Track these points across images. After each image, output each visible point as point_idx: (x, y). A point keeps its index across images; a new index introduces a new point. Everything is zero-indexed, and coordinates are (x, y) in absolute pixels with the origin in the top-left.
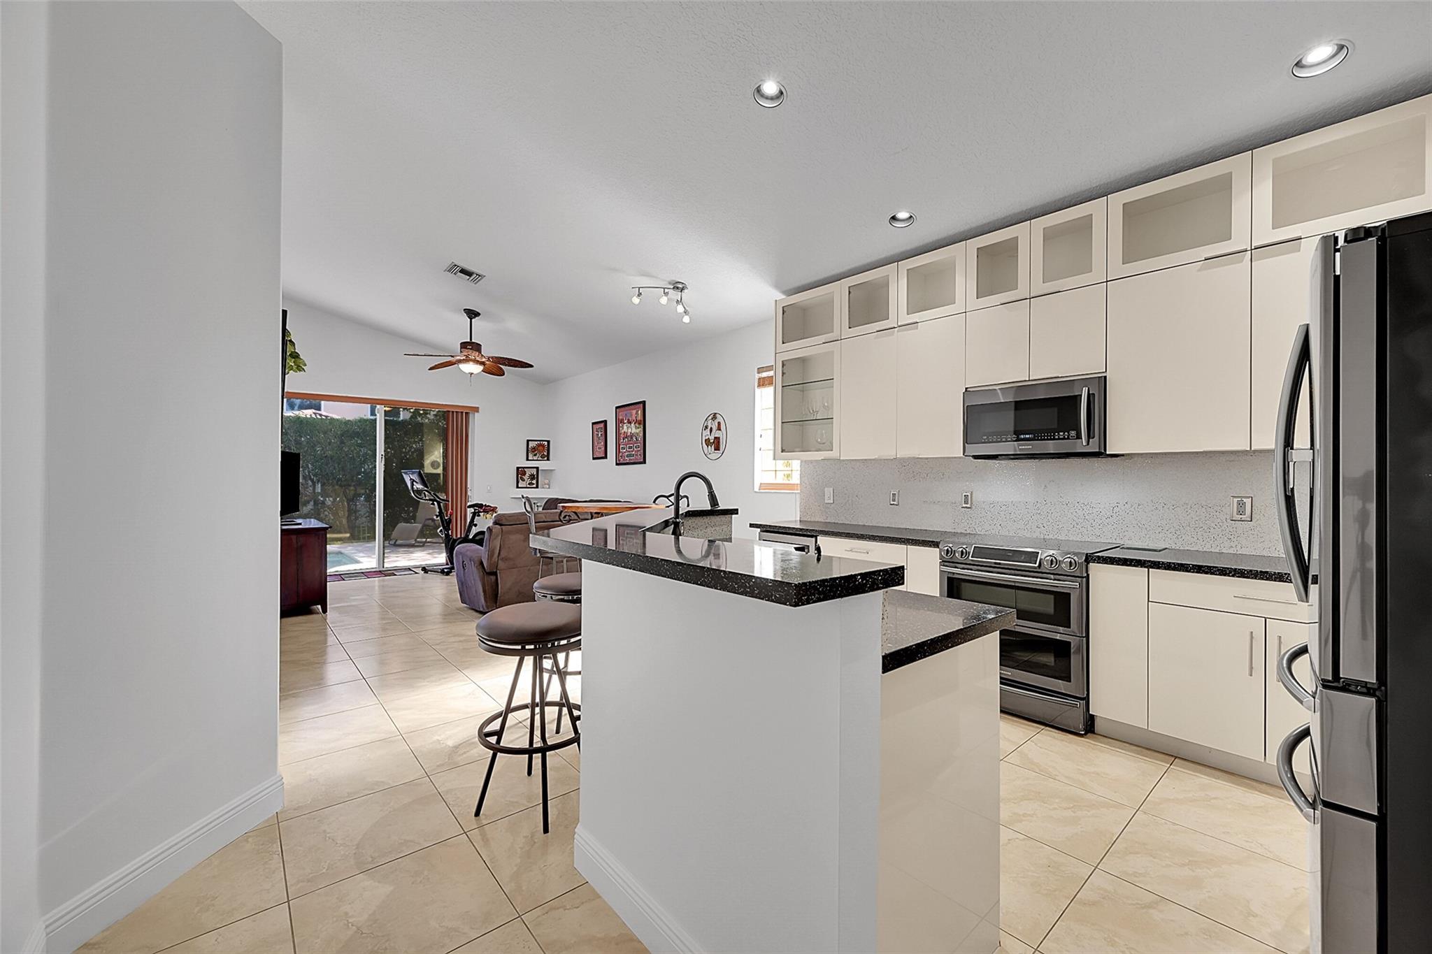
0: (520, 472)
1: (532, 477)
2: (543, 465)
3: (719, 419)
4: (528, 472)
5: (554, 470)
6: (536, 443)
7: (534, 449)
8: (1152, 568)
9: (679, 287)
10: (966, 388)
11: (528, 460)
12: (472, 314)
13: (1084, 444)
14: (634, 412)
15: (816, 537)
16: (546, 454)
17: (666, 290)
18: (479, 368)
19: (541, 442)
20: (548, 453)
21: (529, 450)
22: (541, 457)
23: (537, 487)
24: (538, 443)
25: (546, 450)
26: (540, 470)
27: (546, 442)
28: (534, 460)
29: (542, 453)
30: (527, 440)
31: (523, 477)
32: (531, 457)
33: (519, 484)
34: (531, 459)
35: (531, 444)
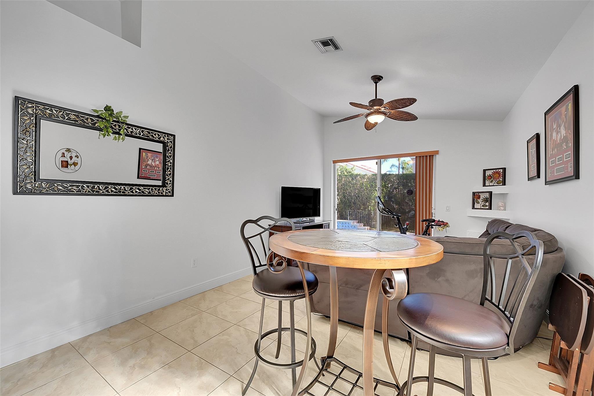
0: (476, 196)
1: (486, 200)
2: (497, 190)
4: (482, 196)
5: (508, 193)
6: (492, 171)
7: (490, 177)
12: (377, 79)
16: (501, 180)
19: (497, 170)
20: (504, 179)
21: (485, 178)
22: (497, 183)
23: (490, 209)
24: (494, 171)
25: (502, 176)
26: (493, 194)
27: (502, 170)
28: (489, 186)
29: (498, 180)
30: (484, 170)
31: (478, 200)
32: (487, 183)
33: (475, 206)
34: (487, 185)
35: (488, 173)
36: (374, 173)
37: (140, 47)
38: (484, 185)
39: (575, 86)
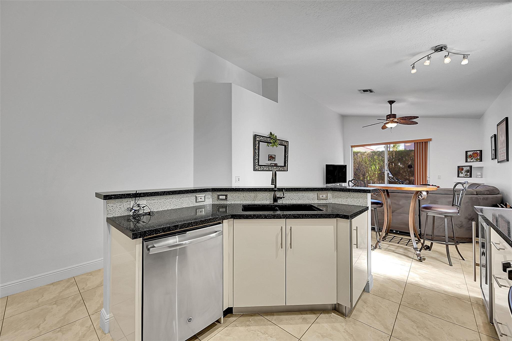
0: (460, 169)
1: (467, 171)
2: (475, 164)
4: (465, 169)
5: (483, 167)
6: (472, 152)
7: (471, 156)
17: (429, 56)
18: (396, 124)
19: (476, 152)
20: (480, 157)
21: (467, 157)
22: (476, 160)
23: (471, 177)
24: (473, 152)
25: (480, 156)
26: (473, 167)
27: (479, 151)
28: (470, 162)
29: (476, 158)
30: (466, 151)
31: (462, 171)
32: (469, 160)
33: (460, 175)
34: (469, 161)
35: (469, 153)
36: (373, 151)
37: (278, 103)
38: (466, 161)
39: (506, 117)
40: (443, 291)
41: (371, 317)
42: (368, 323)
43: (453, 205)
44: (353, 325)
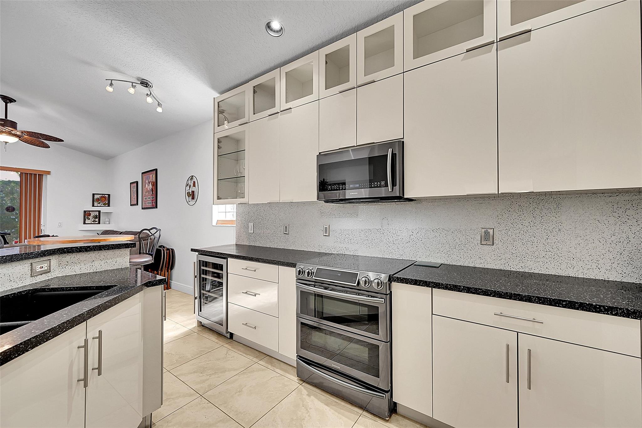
0: (87, 214)
1: (95, 217)
2: (104, 209)
3: (195, 179)
4: (93, 214)
5: (112, 212)
6: (100, 195)
7: (98, 200)
8: (434, 287)
9: (145, 83)
10: (320, 153)
11: (93, 206)
12: (8, 99)
13: (390, 191)
14: (151, 176)
15: (227, 258)
16: (107, 202)
17: (134, 84)
18: (16, 139)
19: (104, 195)
21: (94, 200)
22: (103, 204)
23: (99, 223)
24: (101, 196)
25: (108, 200)
26: (102, 212)
27: (107, 195)
28: (98, 206)
29: (104, 202)
30: (93, 194)
31: (89, 217)
32: (96, 204)
33: (86, 221)
34: (96, 206)
35: (96, 197)
39: (156, 168)
40: (174, 337)
41: (169, 402)
42: (175, 408)
43: (140, 253)
44: (170, 424)
